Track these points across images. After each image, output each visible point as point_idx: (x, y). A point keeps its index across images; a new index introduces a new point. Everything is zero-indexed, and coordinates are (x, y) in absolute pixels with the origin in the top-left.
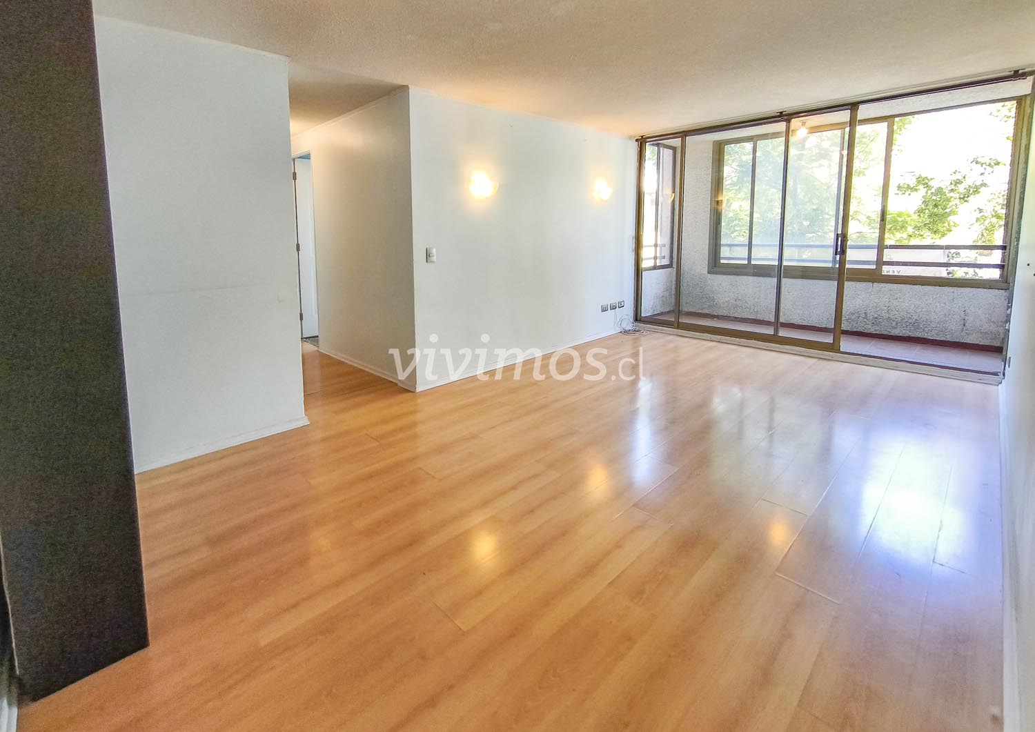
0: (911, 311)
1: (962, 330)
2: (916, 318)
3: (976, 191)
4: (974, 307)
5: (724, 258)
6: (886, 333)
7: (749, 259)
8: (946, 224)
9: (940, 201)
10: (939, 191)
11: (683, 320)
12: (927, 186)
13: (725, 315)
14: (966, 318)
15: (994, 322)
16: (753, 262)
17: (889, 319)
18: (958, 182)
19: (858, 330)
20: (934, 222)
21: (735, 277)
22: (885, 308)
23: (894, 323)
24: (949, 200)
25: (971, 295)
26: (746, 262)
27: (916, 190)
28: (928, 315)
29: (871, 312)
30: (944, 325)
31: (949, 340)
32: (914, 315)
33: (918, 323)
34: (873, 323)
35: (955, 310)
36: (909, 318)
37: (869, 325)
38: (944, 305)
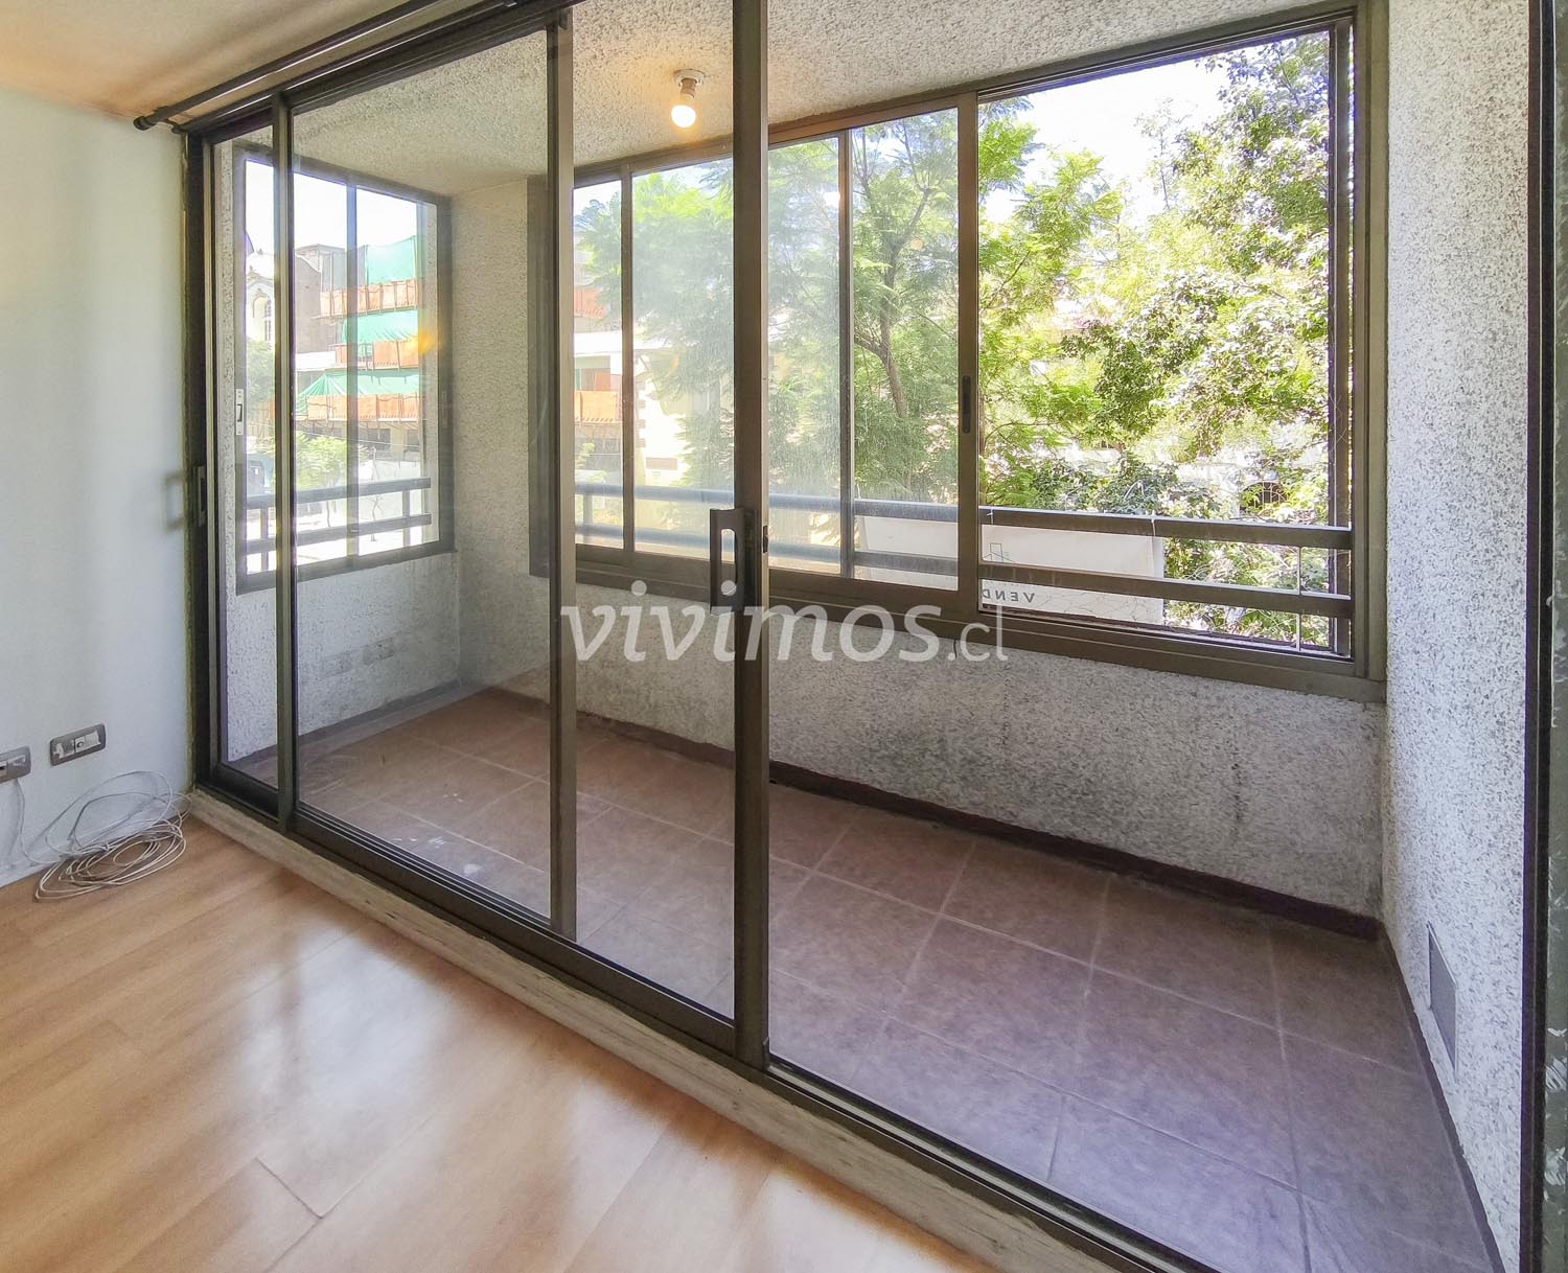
0: (1071, 747)
1: (1235, 834)
2: (1087, 774)
3: (1192, 354)
4: (1263, 754)
6: (1002, 817)
7: (629, 532)
8: (1145, 413)
9: (1132, 371)
10: (1129, 351)
12: (1111, 343)
14: (1245, 792)
15: (1334, 820)
16: (641, 546)
17: (1007, 767)
18: (1159, 335)
19: (923, 797)
20: (1126, 409)
22: (997, 731)
23: (1024, 786)
24: (1146, 369)
25: (1251, 709)
26: (618, 543)
27: (1093, 350)
28: (1124, 770)
29: (956, 739)
30: (1176, 811)
31: (1194, 866)
32: (1081, 764)
33: (1094, 794)
34: (964, 778)
35: (1205, 761)
36: (1070, 774)
37: (953, 782)
38: (1169, 739)
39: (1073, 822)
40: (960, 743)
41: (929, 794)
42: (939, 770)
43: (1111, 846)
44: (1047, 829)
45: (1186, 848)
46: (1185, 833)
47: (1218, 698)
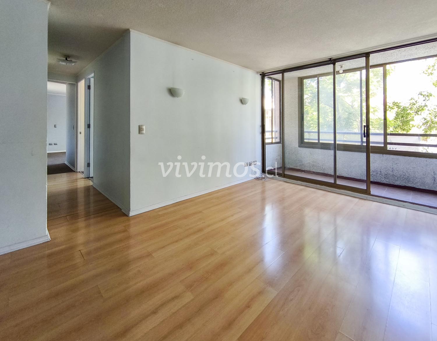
0: (404, 171)
1: (434, 183)
3: (422, 109)
5: (306, 139)
6: (392, 183)
7: (319, 140)
9: (404, 114)
10: (404, 109)
11: (287, 173)
12: (398, 107)
13: (308, 170)
14: (435, 176)
16: (321, 142)
17: (393, 175)
18: (413, 104)
19: (377, 181)
21: (312, 149)
22: (391, 169)
23: (396, 178)
24: (409, 114)
26: (317, 141)
28: (414, 174)
29: (383, 171)
30: (424, 180)
31: (427, 189)
32: (407, 174)
33: (409, 178)
34: (385, 177)
35: (429, 172)
36: (404, 175)
37: (383, 178)
38: (422, 168)
39: (405, 183)
40: (384, 172)
41: (379, 181)
42: (380, 176)
43: (412, 186)
44: (400, 185)
45: (426, 186)
46: (425, 183)
47: (431, 161)
